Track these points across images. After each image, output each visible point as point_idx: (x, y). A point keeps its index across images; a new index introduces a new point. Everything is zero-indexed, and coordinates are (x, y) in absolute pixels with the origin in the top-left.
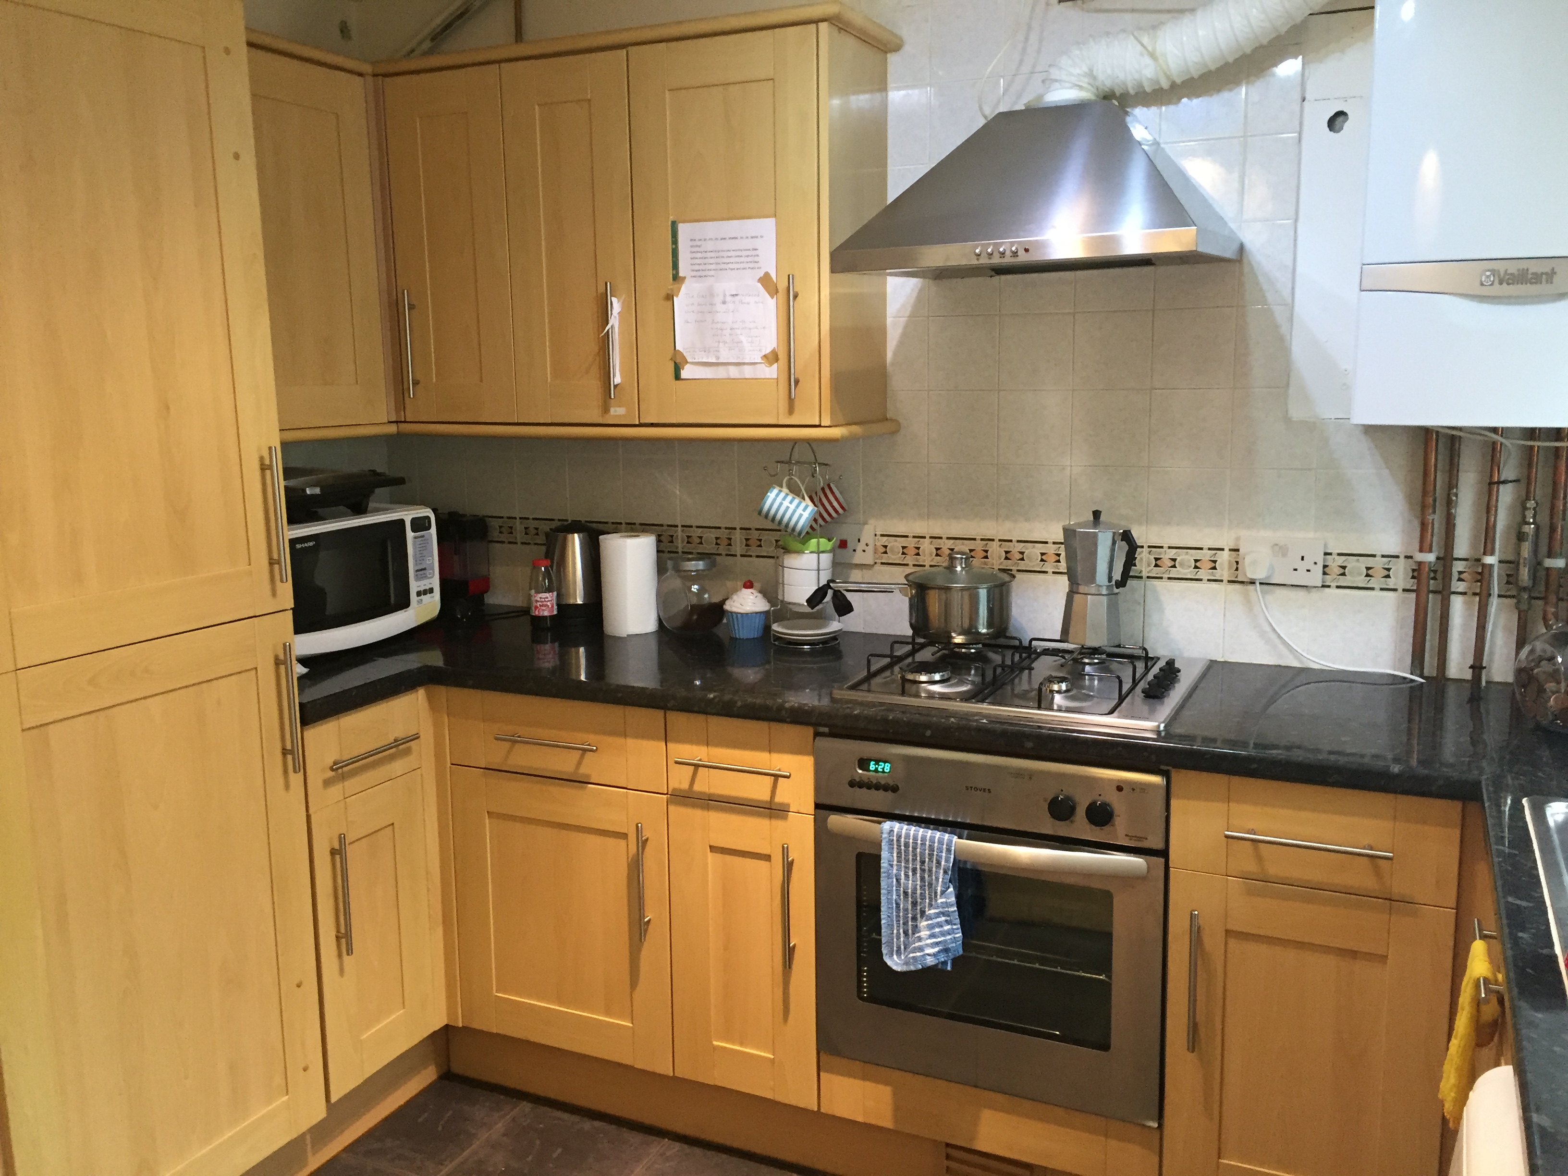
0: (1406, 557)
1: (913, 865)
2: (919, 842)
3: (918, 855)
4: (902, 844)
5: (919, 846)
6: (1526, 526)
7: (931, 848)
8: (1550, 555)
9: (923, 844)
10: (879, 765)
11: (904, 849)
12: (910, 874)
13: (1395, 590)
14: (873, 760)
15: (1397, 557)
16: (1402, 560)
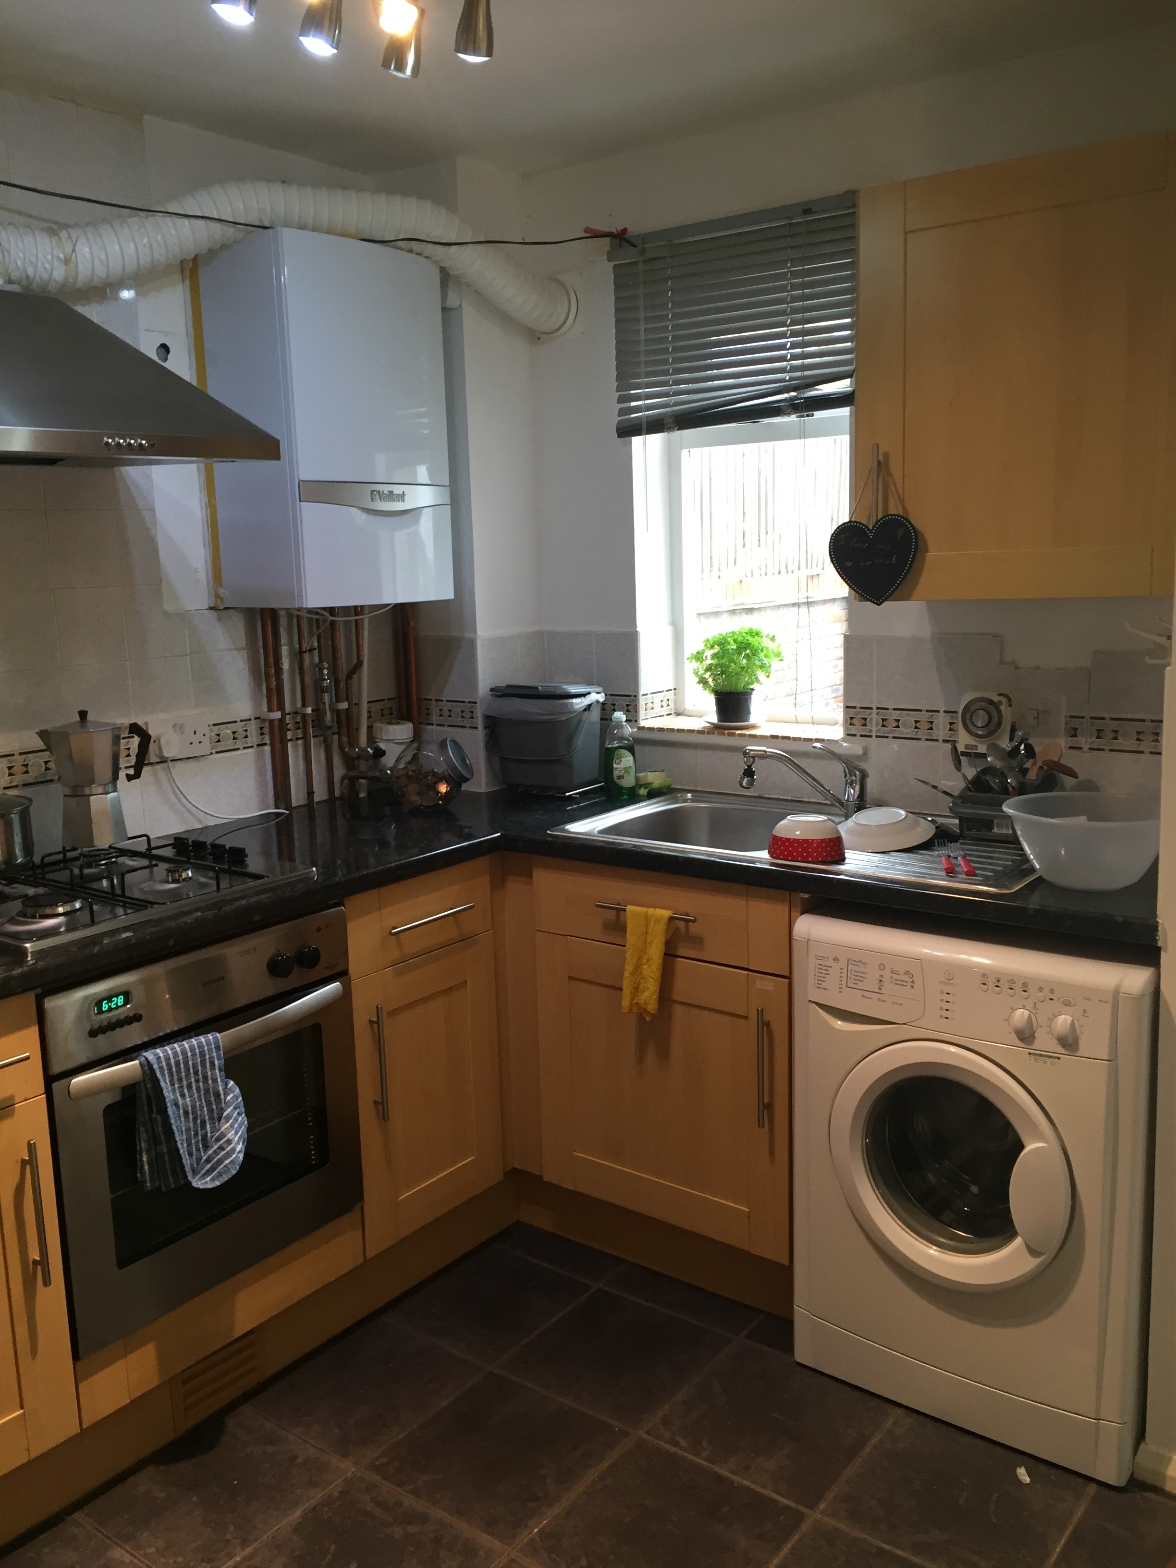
0: (256, 718)
1: (187, 1081)
2: (189, 1054)
3: (191, 1068)
4: (173, 1064)
5: (190, 1059)
6: (325, 682)
7: (202, 1054)
8: (338, 701)
9: (194, 1055)
10: (111, 1002)
11: (177, 1070)
12: (186, 1091)
13: (252, 747)
14: (104, 1000)
15: (250, 720)
16: (253, 721)
